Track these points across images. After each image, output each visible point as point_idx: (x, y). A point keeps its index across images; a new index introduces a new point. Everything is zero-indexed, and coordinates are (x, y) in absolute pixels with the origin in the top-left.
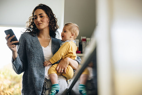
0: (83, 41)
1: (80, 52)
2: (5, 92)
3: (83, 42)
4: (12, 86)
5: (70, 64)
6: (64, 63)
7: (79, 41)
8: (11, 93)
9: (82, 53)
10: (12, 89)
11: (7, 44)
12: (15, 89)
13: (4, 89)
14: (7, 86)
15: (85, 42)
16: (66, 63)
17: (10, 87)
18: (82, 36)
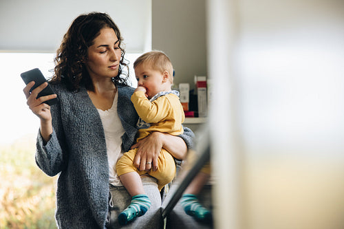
0: (199, 87)
1: (193, 113)
2: (19, 205)
3: (199, 89)
4: (34, 192)
5: (164, 148)
6: (151, 147)
7: (190, 87)
8: (32, 208)
9: (196, 116)
10: (36, 199)
11: (28, 103)
12: (42, 199)
13: (15, 199)
14: (23, 192)
15: (205, 88)
16: (156, 146)
17: (29, 194)
18: (198, 76)
